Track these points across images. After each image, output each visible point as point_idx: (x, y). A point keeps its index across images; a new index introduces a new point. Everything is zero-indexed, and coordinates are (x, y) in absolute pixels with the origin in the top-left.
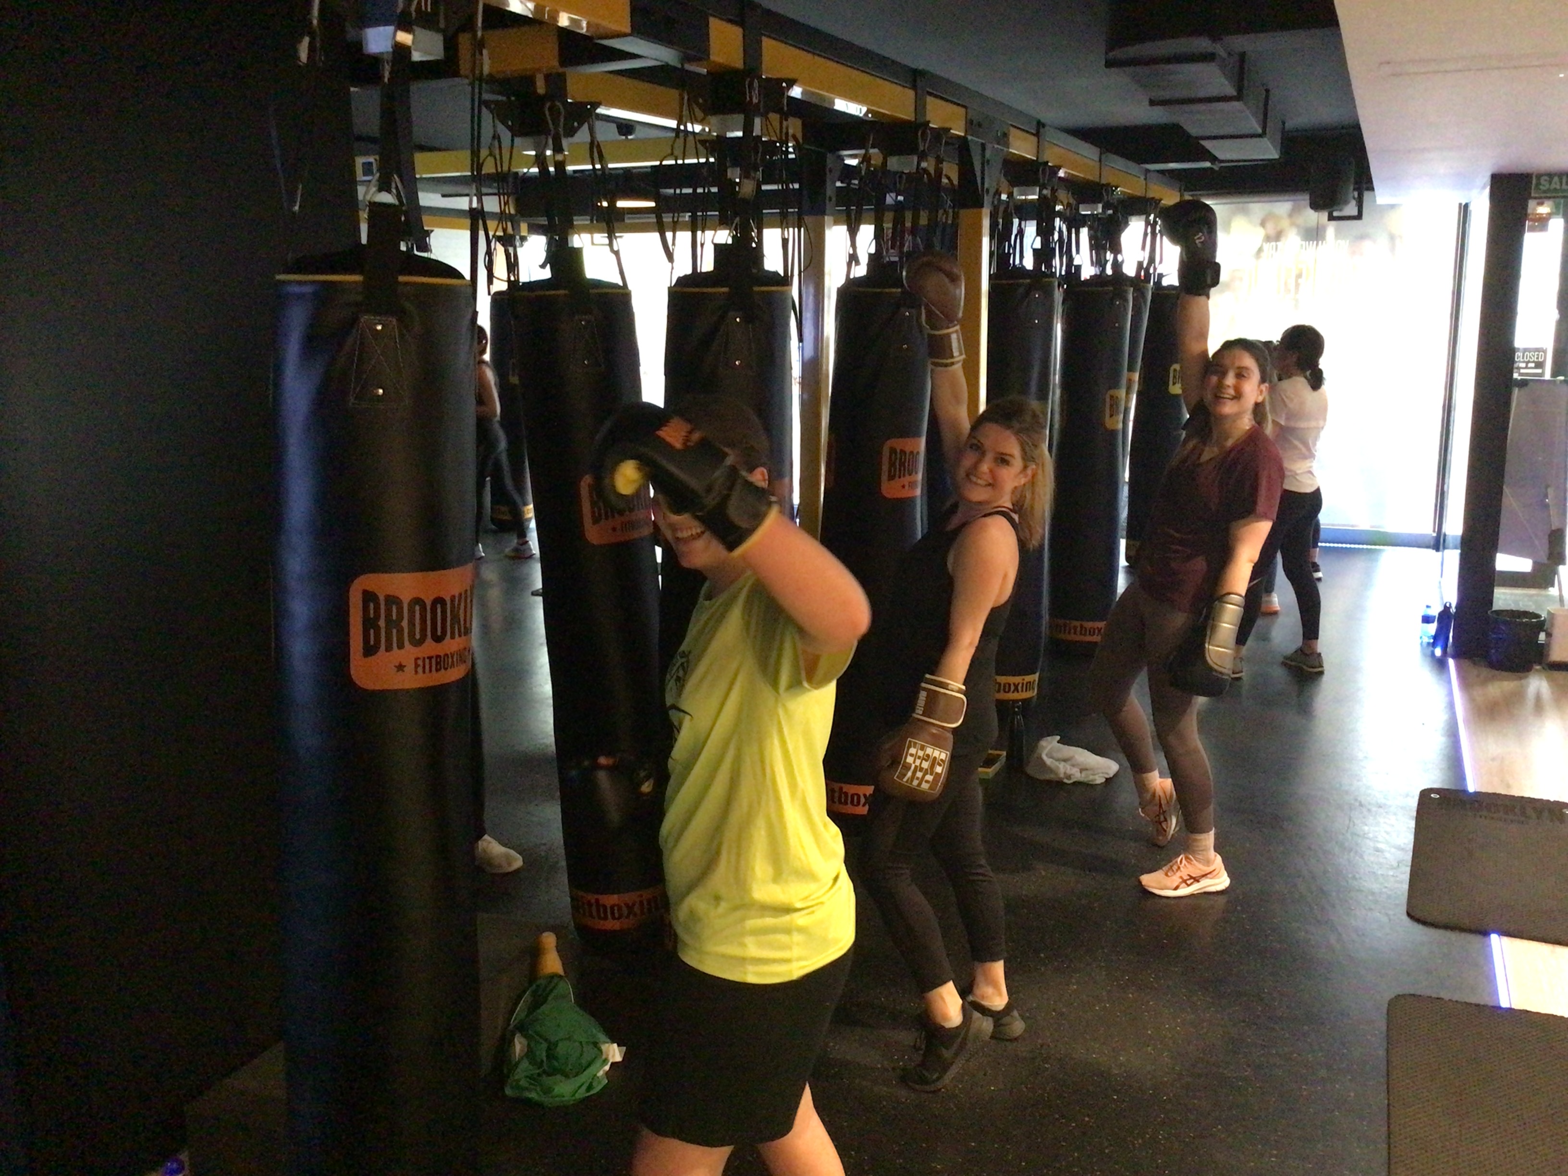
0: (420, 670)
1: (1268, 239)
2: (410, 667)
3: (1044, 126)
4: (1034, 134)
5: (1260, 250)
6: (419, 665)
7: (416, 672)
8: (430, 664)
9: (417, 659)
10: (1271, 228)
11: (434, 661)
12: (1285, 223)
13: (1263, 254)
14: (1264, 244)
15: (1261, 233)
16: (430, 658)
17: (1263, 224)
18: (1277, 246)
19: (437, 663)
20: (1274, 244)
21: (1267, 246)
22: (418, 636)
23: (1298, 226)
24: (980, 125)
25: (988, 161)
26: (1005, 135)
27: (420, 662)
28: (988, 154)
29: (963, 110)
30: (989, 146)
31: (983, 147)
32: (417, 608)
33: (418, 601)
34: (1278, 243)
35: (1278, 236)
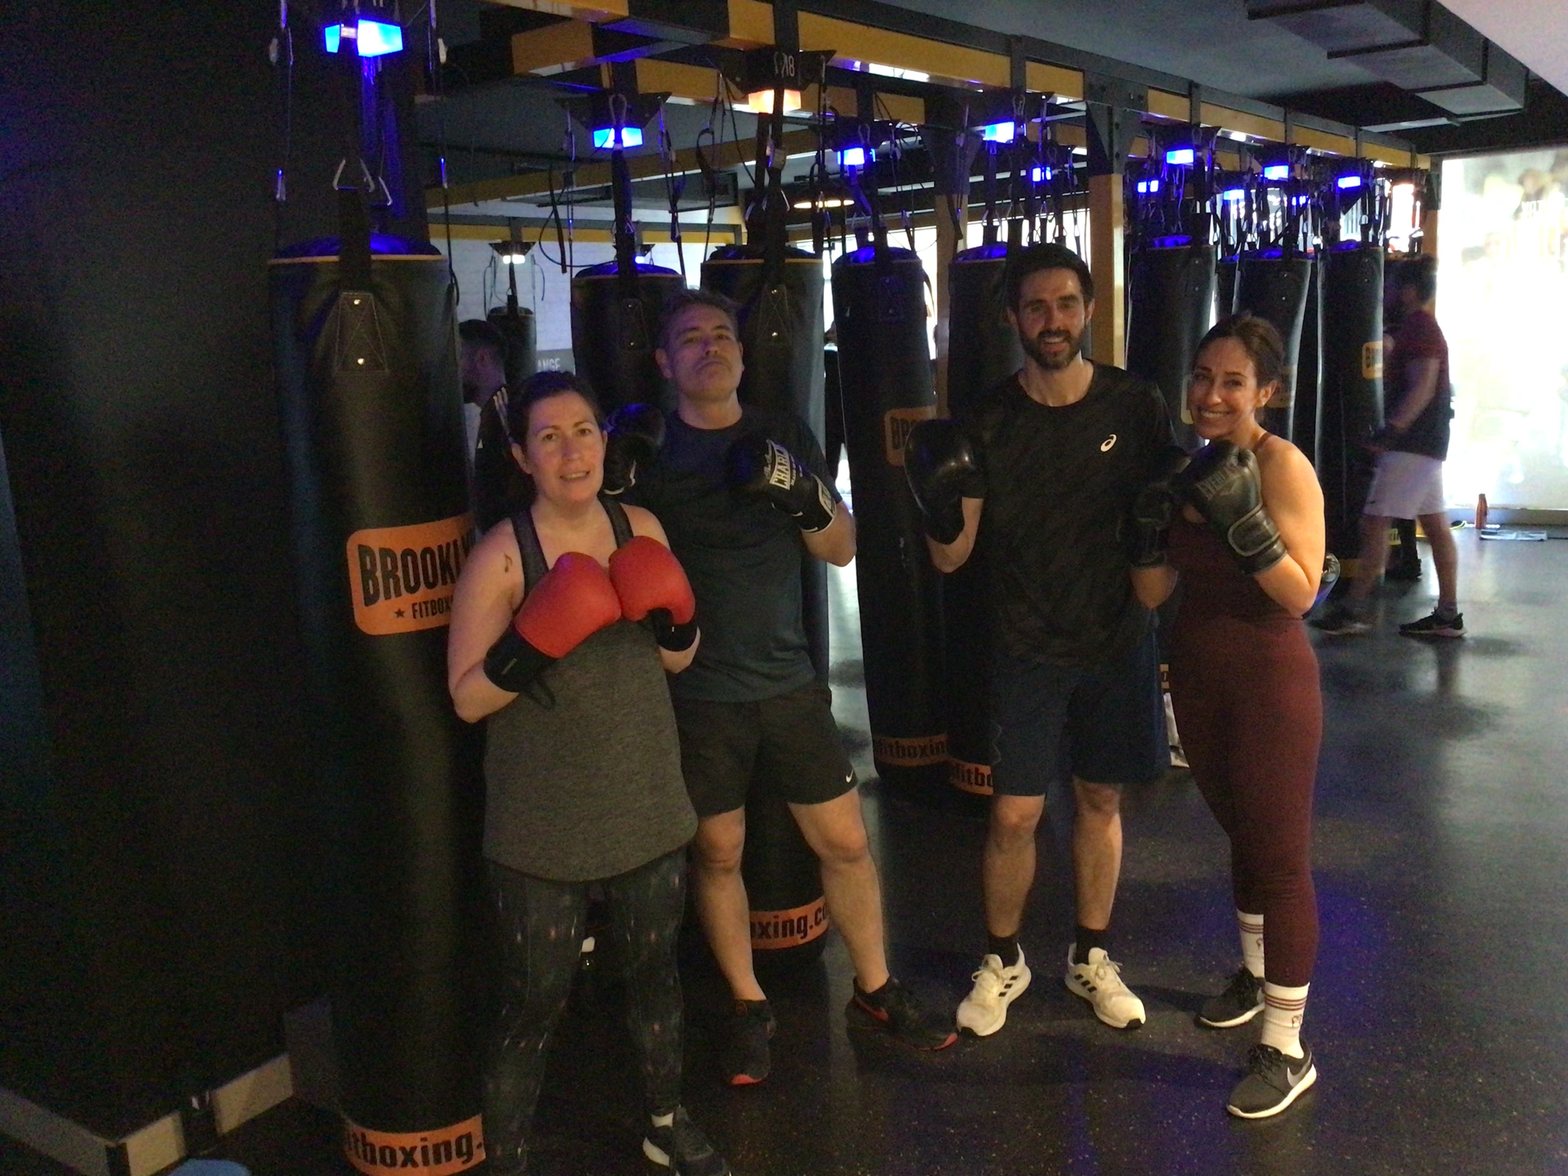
0: (418, 614)
1: (1527, 198)
2: (409, 613)
3: (1197, 86)
4: (1183, 96)
5: (1519, 210)
6: (416, 611)
7: (415, 617)
8: (427, 609)
9: (414, 605)
10: (1530, 186)
11: (429, 605)
12: (1547, 179)
13: (1522, 215)
14: (1523, 203)
15: (1519, 191)
16: (425, 603)
17: (1521, 182)
18: (1537, 204)
19: (433, 608)
20: (1534, 202)
21: (1527, 206)
22: (412, 584)
23: (1561, 182)
24: (1103, 89)
25: (1117, 125)
26: (1141, 98)
27: (417, 607)
28: (1116, 119)
29: (1080, 74)
30: (1117, 110)
31: (1110, 111)
32: (409, 558)
33: (407, 552)
34: (1538, 201)
35: (1539, 194)
